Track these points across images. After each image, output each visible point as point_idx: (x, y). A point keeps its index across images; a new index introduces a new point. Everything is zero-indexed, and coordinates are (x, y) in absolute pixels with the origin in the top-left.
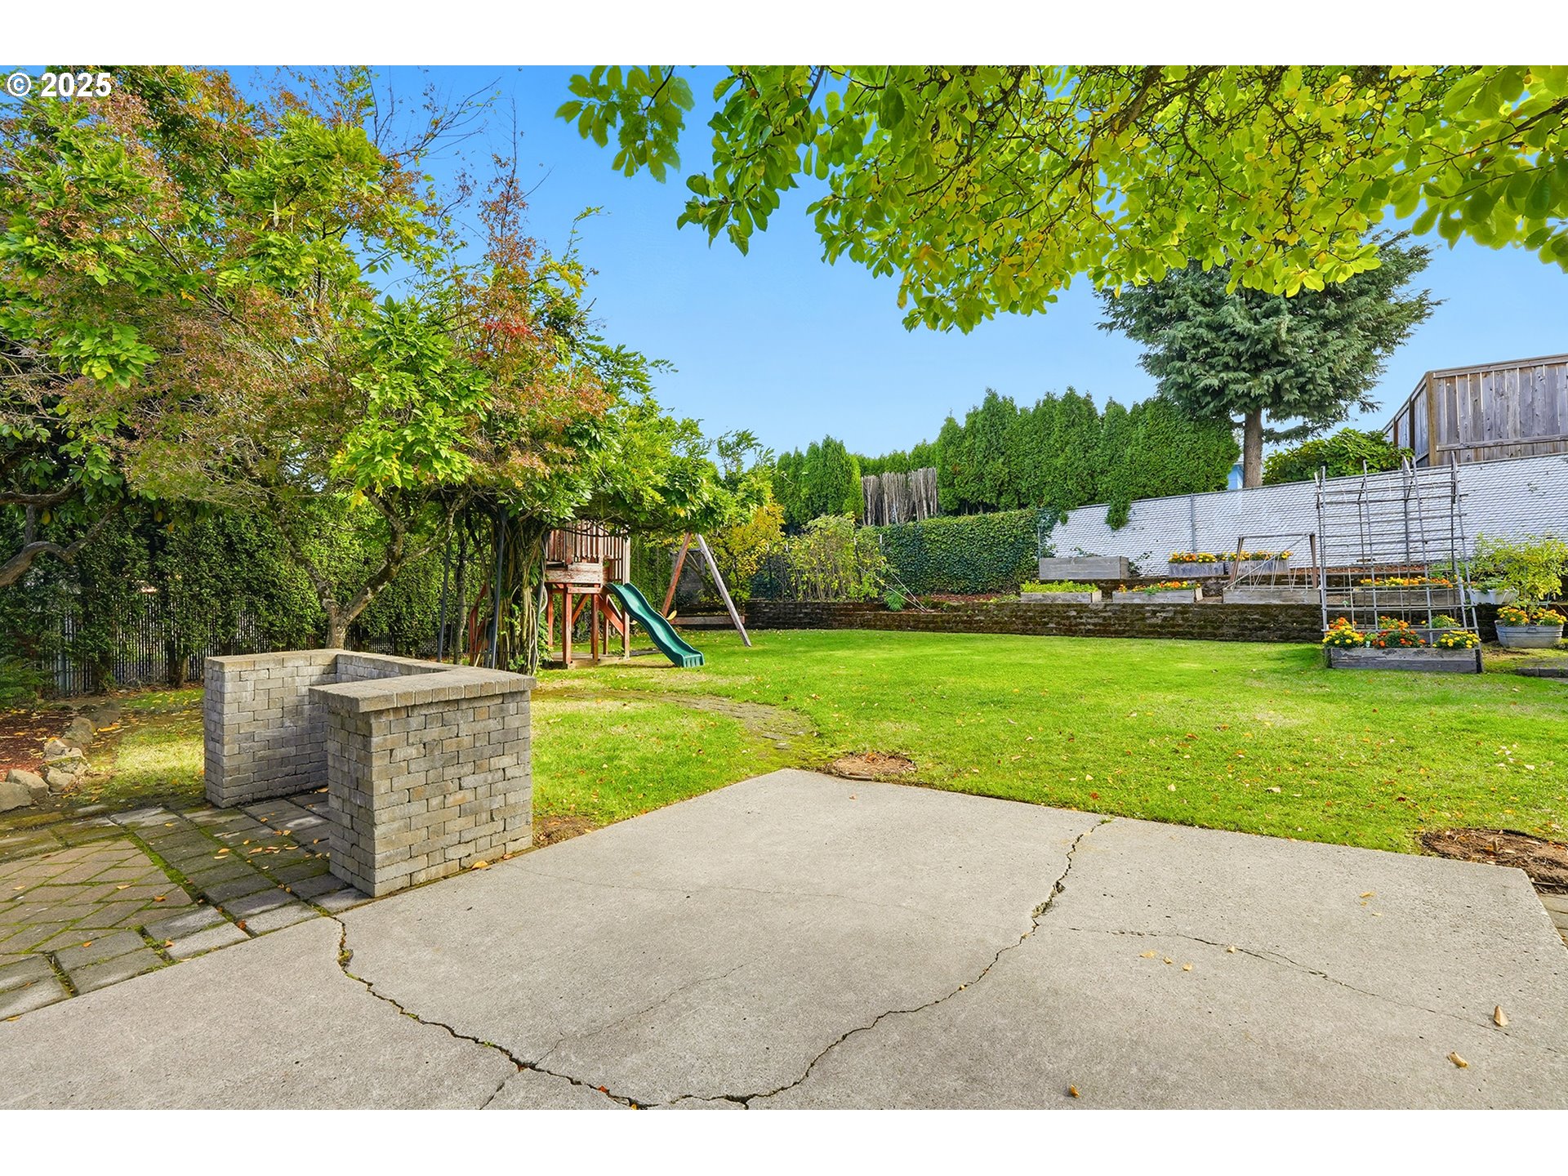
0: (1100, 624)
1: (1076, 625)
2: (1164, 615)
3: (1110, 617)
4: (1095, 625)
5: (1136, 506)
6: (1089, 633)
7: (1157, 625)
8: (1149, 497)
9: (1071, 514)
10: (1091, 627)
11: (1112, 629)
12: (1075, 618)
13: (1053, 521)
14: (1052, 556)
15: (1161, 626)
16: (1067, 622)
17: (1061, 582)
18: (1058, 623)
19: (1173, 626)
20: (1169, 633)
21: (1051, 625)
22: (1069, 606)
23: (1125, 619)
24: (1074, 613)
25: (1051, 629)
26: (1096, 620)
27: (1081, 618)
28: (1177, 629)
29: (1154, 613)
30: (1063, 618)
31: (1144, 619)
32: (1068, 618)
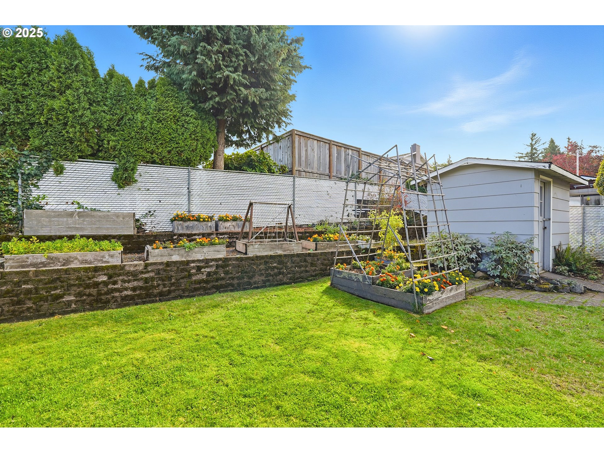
0: (141, 288)
1: (107, 293)
2: (208, 270)
3: (152, 279)
4: (134, 289)
5: (142, 169)
6: (126, 301)
7: (203, 281)
8: (154, 162)
9: (67, 165)
10: (129, 293)
11: (156, 291)
12: (105, 283)
13: (42, 171)
14: (40, 208)
15: (206, 282)
16: (94, 291)
17: (71, 238)
18: (80, 294)
19: (217, 280)
20: (213, 287)
21: (67, 298)
22: (96, 269)
23: (170, 278)
24: (105, 278)
25: (69, 303)
26: (135, 284)
27: (115, 283)
28: (219, 283)
29: (199, 268)
30: (88, 286)
31: (190, 276)
32: (97, 284)
